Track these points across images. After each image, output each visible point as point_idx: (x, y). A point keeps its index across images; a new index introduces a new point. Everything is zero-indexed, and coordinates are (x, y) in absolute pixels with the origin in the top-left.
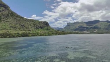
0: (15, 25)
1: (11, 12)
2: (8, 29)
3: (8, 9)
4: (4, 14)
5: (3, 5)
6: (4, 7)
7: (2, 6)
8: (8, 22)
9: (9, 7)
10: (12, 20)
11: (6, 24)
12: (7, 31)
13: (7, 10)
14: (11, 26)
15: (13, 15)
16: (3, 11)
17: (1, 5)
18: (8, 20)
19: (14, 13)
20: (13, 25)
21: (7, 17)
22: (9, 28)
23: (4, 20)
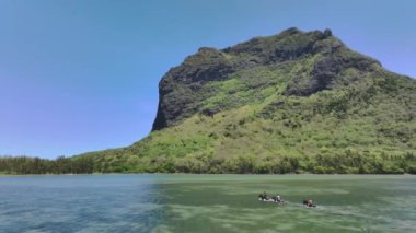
0: (400, 123)
1: (384, 79)
2: (366, 144)
3: (371, 71)
4: (357, 90)
5: (353, 59)
6: (356, 67)
7: (351, 63)
8: (371, 114)
9: (376, 62)
10: (386, 107)
11: (361, 124)
12: (363, 148)
13: (369, 74)
14: (382, 130)
15: (395, 84)
16: (355, 79)
17: (347, 62)
18: (371, 108)
19: (399, 76)
20: (394, 124)
21: (366, 99)
22: (372, 139)
23: (356, 112)
